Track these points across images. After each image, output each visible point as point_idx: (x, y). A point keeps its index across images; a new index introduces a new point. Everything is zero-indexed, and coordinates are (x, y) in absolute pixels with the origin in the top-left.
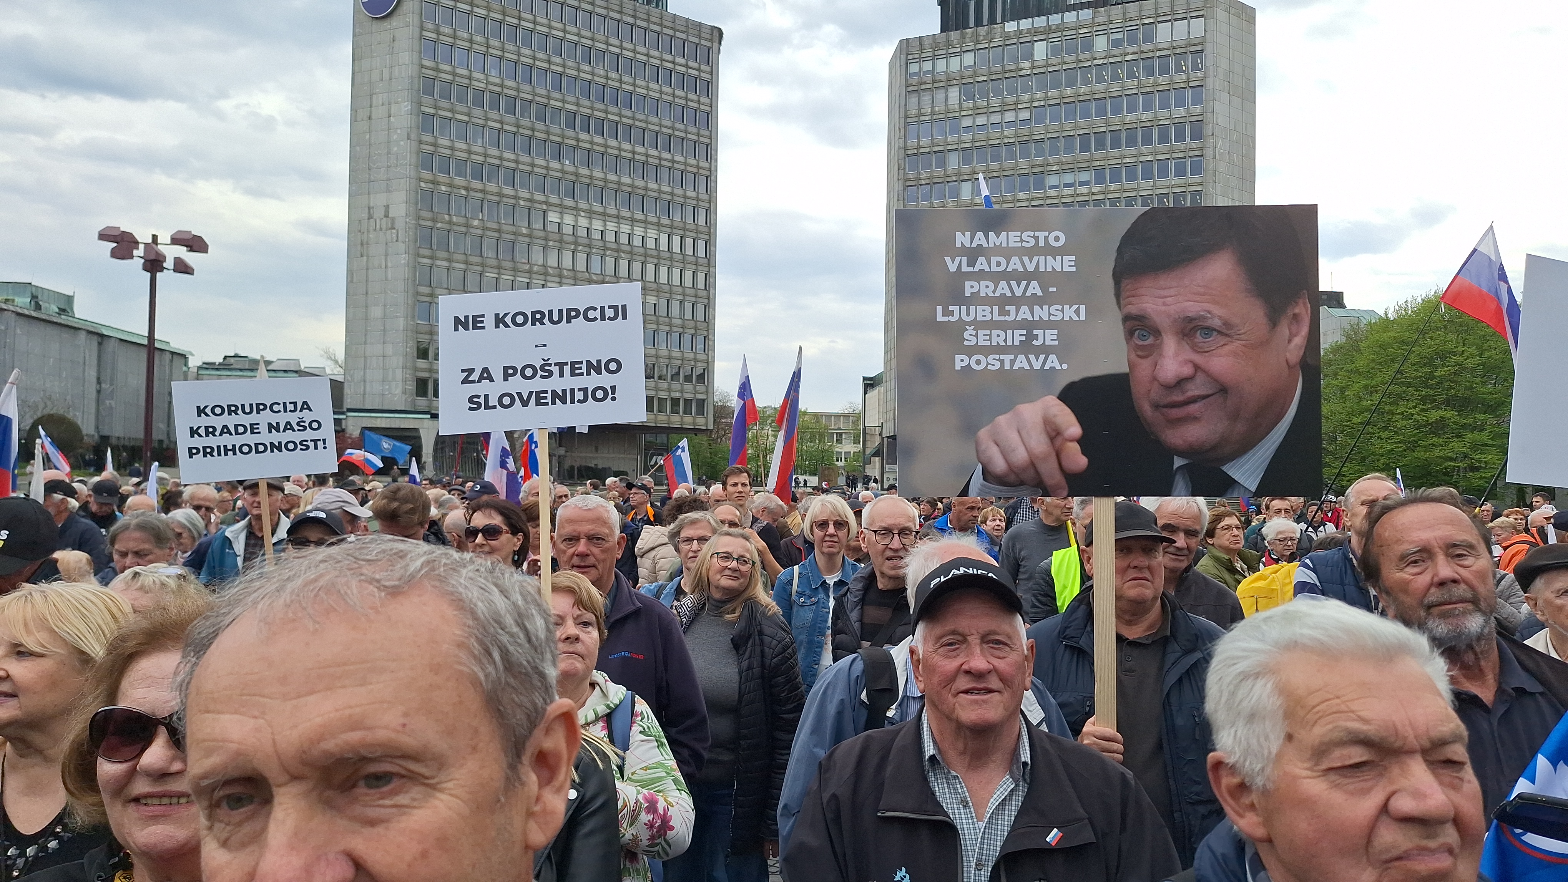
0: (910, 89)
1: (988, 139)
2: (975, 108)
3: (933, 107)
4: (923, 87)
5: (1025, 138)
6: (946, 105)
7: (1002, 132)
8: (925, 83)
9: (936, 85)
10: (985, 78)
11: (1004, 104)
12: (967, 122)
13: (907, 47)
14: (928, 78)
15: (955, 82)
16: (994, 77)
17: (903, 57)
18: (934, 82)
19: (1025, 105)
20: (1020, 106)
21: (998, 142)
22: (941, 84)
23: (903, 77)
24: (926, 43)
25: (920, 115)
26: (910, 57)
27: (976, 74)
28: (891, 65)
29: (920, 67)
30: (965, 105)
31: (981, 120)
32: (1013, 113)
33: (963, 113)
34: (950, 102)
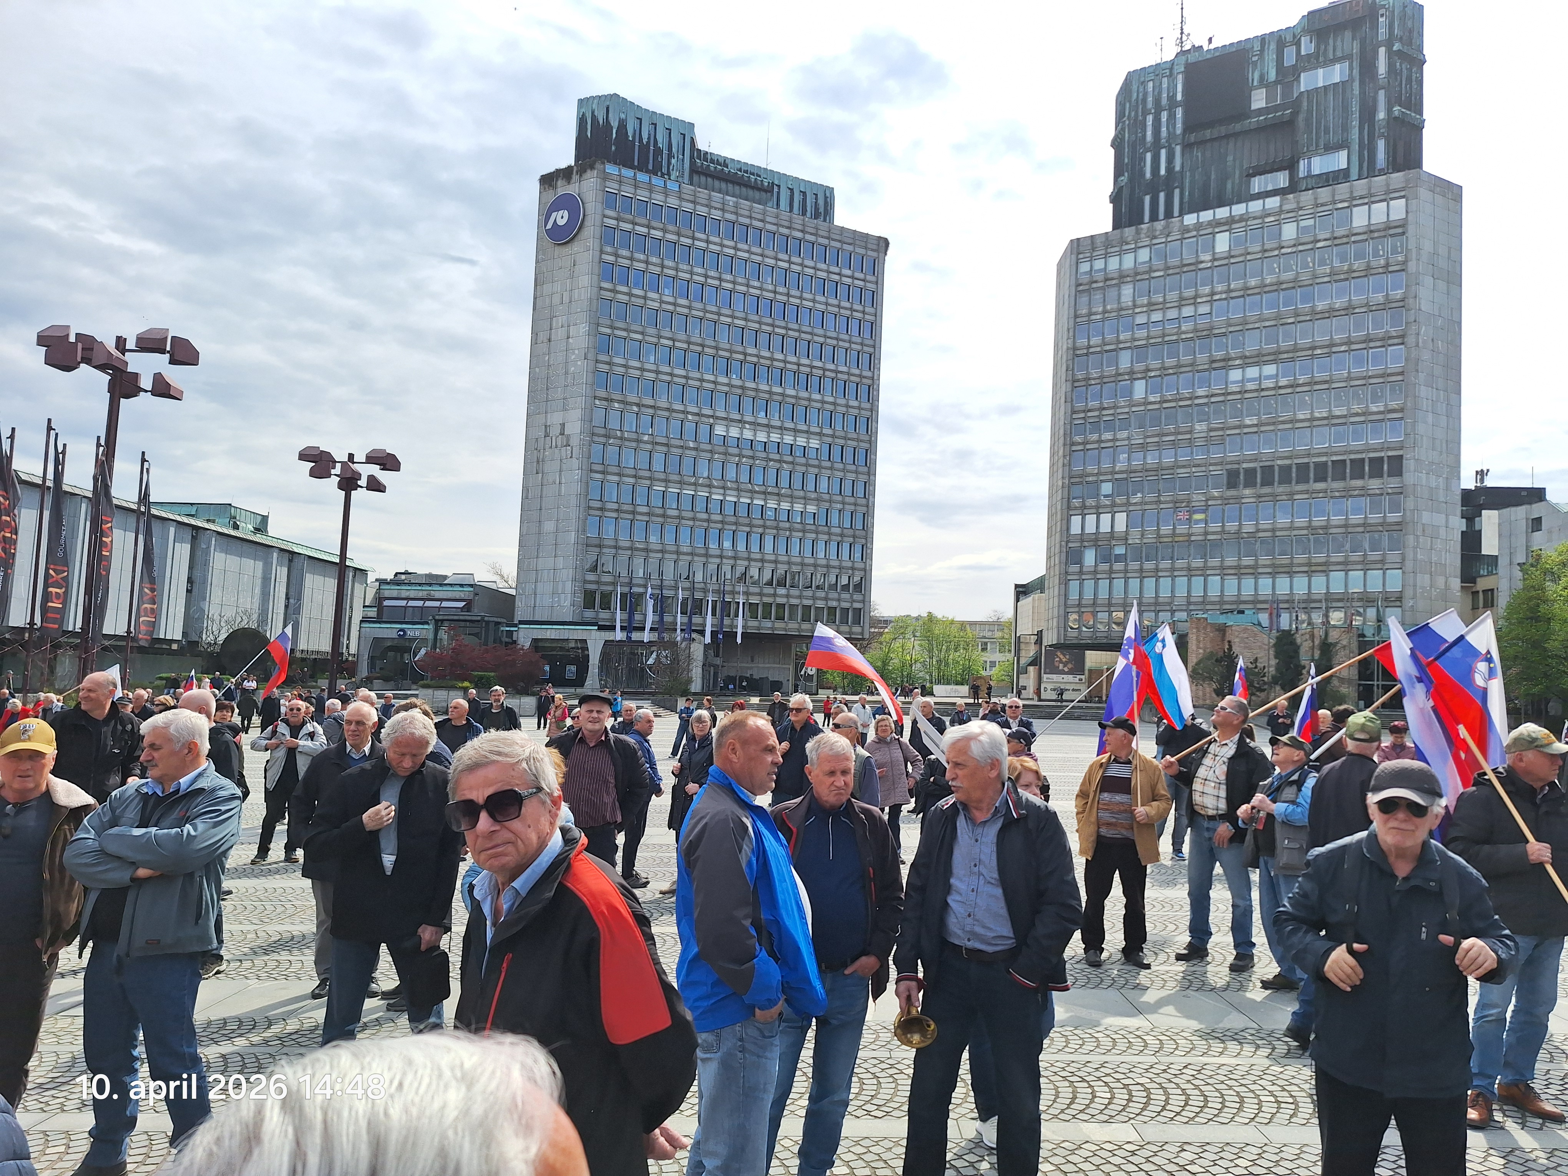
0: (1081, 288)
1: (1164, 336)
2: (1150, 304)
3: (1104, 306)
4: (1094, 285)
5: (1204, 333)
6: (1119, 303)
7: (1179, 327)
8: (1096, 282)
9: (1108, 283)
10: (1161, 273)
11: (1182, 299)
12: (1141, 319)
13: (1078, 246)
14: (1100, 276)
15: (1129, 279)
16: (1171, 272)
17: (1074, 257)
18: (1106, 280)
19: (1204, 299)
20: (1199, 300)
21: (1174, 338)
22: (1114, 282)
23: (1073, 277)
24: (1098, 242)
25: (1090, 314)
26: (1081, 256)
27: (1151, 270)
28: (1060, 265)
29: (1091, 266)
30: (1139, 302)
31: (1156, 316)
32: (1192, 308)
33: (1137, 310)
34: (1123, 299)
